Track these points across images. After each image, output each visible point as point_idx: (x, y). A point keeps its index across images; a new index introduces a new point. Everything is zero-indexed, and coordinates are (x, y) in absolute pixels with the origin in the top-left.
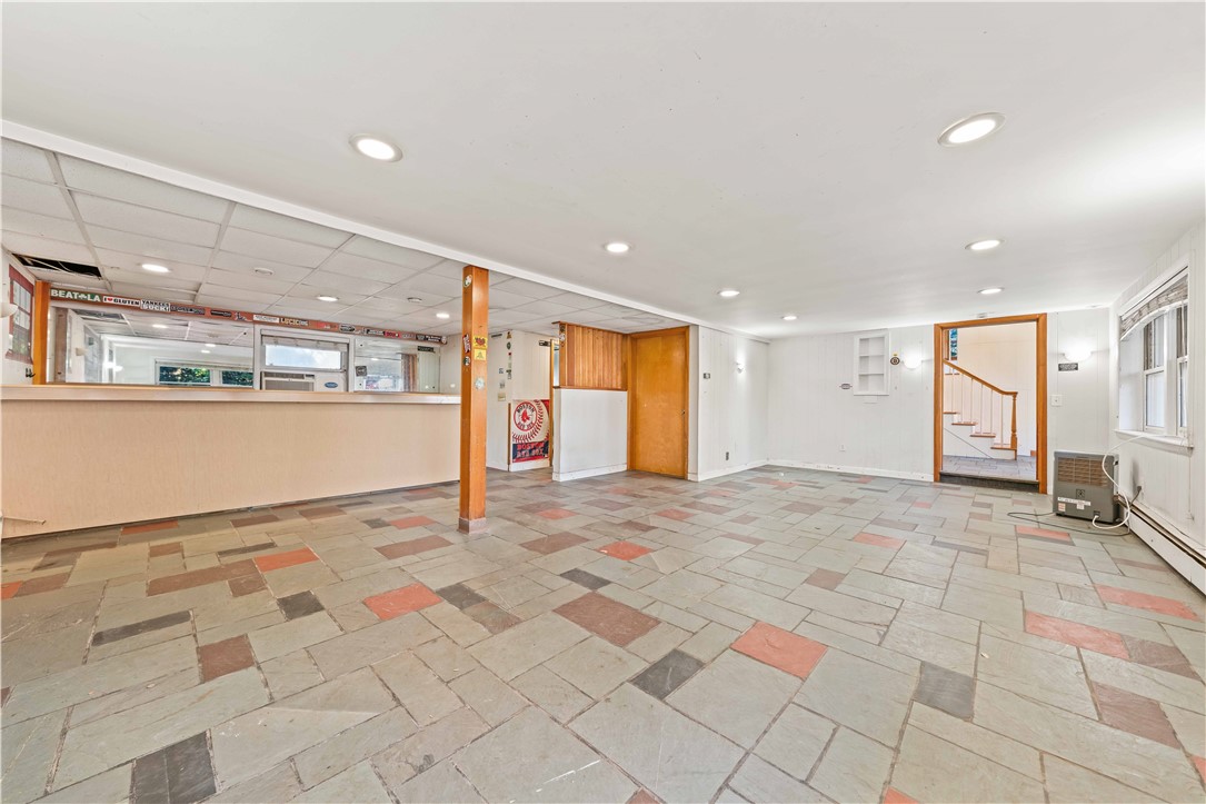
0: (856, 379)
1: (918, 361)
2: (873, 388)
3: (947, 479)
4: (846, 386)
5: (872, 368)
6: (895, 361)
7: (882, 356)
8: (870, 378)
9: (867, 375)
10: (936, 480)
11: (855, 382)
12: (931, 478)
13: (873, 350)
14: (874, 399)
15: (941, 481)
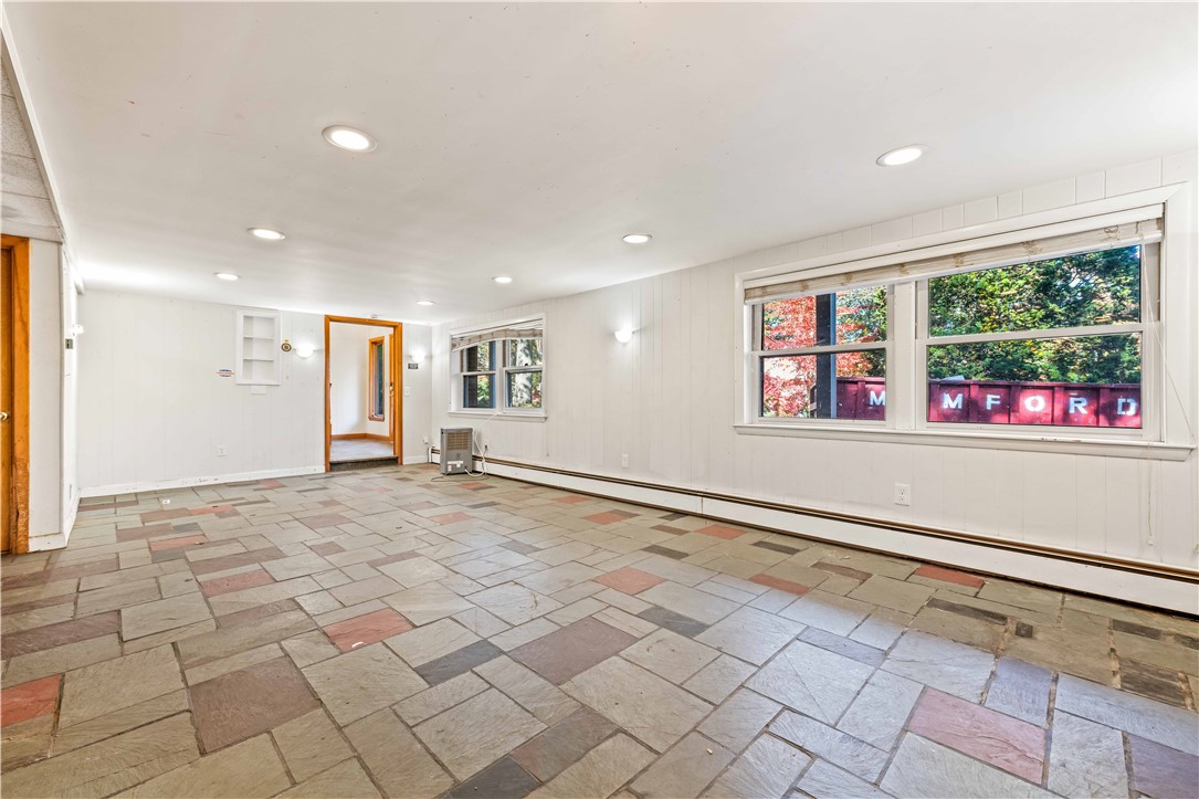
0: (240, 364)
1: (307, 349)
2: (258, 376)
3: (335, 468)
4: (226, 373)
5: (258, 353)
6: (286, 348)
7: (271, 341)
8: (255, 364)
9: (251, 361)
10: (327, 471)
11: (239, 368)
12: (322, 469)
13: (258, 331)
14: (263, 390)
15: (331, 470)
